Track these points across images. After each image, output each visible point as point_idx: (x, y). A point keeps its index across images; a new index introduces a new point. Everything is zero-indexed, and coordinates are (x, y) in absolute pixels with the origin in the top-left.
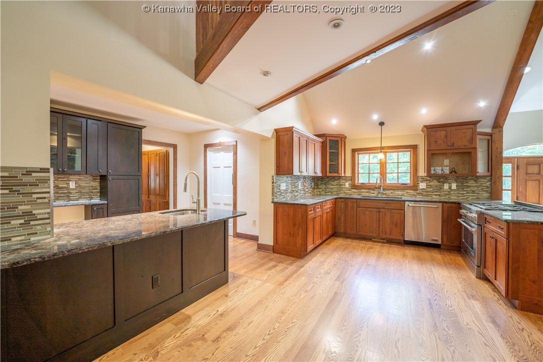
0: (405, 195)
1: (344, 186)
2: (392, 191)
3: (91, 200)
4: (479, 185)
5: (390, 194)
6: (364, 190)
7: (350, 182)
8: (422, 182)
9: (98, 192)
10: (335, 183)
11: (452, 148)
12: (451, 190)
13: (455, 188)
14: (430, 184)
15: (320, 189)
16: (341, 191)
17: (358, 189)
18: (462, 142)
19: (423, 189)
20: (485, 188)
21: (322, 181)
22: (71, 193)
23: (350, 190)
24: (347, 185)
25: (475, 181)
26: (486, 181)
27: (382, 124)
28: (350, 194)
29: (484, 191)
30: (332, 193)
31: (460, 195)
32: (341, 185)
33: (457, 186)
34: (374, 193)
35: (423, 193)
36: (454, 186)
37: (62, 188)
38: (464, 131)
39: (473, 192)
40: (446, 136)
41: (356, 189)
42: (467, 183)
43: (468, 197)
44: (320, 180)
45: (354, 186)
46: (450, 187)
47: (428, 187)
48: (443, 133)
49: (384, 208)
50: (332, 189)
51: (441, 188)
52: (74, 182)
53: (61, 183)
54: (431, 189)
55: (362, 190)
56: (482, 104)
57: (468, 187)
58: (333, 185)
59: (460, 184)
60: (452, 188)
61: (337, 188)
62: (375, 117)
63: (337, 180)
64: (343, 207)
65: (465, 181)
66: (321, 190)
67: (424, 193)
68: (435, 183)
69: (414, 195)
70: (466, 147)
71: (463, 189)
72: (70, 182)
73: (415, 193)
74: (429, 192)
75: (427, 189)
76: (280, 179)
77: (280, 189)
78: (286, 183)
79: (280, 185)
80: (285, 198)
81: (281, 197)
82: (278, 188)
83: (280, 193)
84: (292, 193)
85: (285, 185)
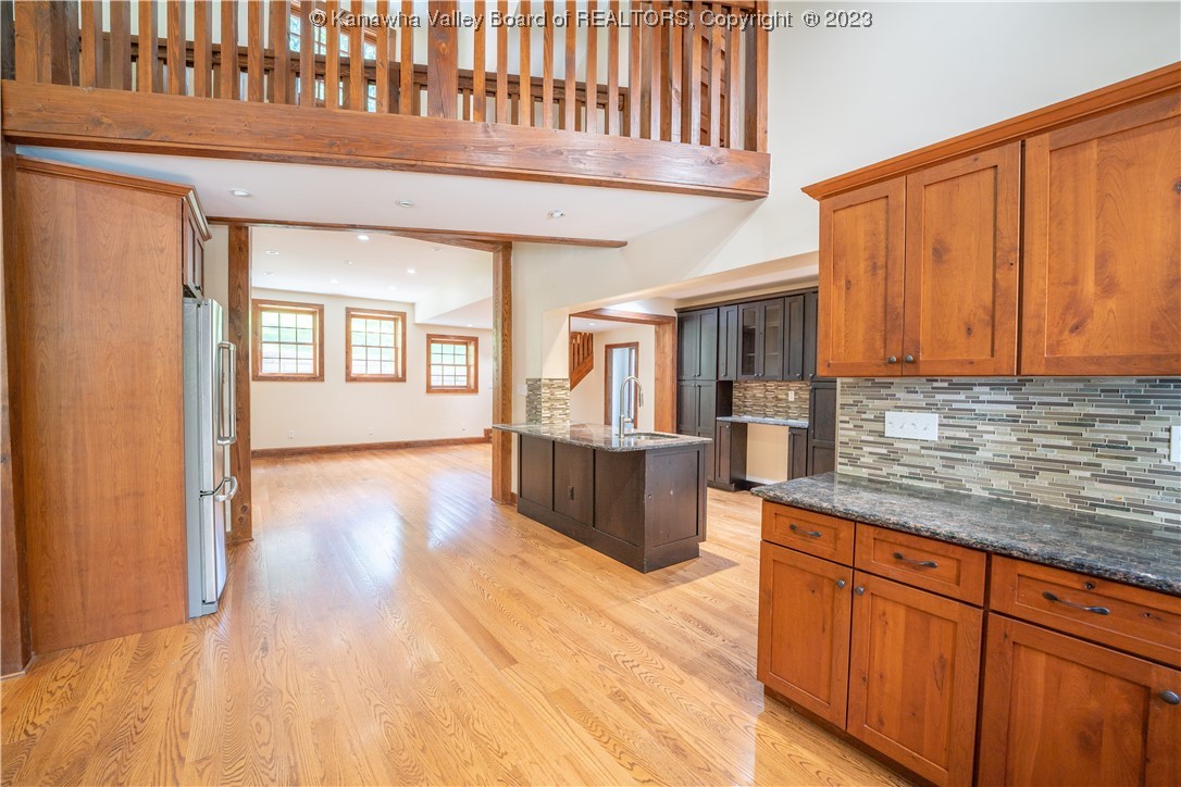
22: (789, 408)
37: (781, 400)
52: (794, 392)
53: (780, 392)
72: (789, 392)
76: (884, 392)
77: (882, 434)
78: (949, 415)
79: (881, 419)
80: (932, 479)
81: (897, 469)
82: (868, 426)
83: (884, 451)
84: (1031, 474)
85: (933, 419)
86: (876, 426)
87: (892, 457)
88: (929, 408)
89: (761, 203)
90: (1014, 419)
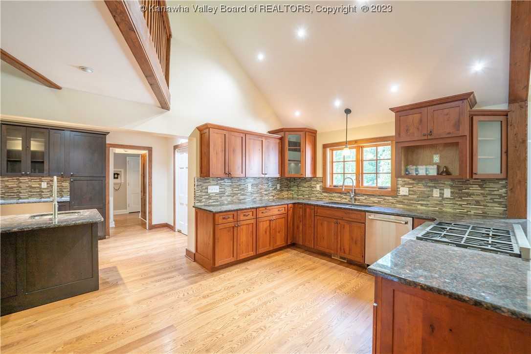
0: (382, 202)
1: (315, 189)
2: (366, 197)
3: (61, 198)
4: (486, 192)
5: (364, 201)
6: (336, 195)
7: (321, 184)
8: (403, 186)
9: (68, 191)
10: (306, 185)
11: (429, 137)
12: (444, 199)
13: (449, 196)
14: (414, 189)
15: (293, 191)
16: (313, 195)
17: (329, 193)
18: (444, 128)
19: (404, 196)
20: (498, 197)
21: (294, 183)
22: (43, 192)
23: (321, 194)
24: (318, 187)
25: (481, 186)
26: (499, 186)
27: (348, 111)
28: (321, 198)
29: (496, 202)
30: (303, 196)
31: (456, 207)
32: (312, 187)
33: (452, 193)
34: (346, 199)
35: (404, 201)
36: (447, 193)
37: (35, 188)
38: (446, 111)
39: (478, 203)
40: (421, 121)
41: (327, 192)
42: (468, 189)
43: (469, 210)
44: (292, 181)
45: (325, 190)
46: (442, 194)
47: (411, 193)
48: (417, 117)
49: (342, 219)
50: (303, 191)
51: (429, 196)
52: (46, 183)
53: (34, 183)
54: (415, 197)
55: (334, 195)
56: (478, 67)
57: (469, 195)
58: (305, 187)
59: (457, 191)
60: (445, 196)
61: (308, 190)
62: (338, 103)
63: (309, 182)
64: (301, 214)
65: (464, 186)
66: (293, 193)
67: (406, 201)
68: (420, 188)
69: (393, 203)
70: (450, 136)
71: (460, 197)
72: (42, 183)
73: (394, 201)
74: (412, 200)
75: (410, 196)
76: (207, 181)
77: (207, 192)
78: (221, 185)
79: (207, 188)
80: (217, 202)
81: (211, 201)
82: (204, 191)
83: (208, 197)
84: (233, 197)
85: (218, 187)
86: (206, 190)
87: (210, 198)
88: (217, 185)
89: (165, 112)
90: (231, 185)
